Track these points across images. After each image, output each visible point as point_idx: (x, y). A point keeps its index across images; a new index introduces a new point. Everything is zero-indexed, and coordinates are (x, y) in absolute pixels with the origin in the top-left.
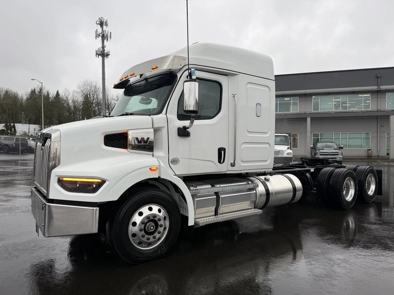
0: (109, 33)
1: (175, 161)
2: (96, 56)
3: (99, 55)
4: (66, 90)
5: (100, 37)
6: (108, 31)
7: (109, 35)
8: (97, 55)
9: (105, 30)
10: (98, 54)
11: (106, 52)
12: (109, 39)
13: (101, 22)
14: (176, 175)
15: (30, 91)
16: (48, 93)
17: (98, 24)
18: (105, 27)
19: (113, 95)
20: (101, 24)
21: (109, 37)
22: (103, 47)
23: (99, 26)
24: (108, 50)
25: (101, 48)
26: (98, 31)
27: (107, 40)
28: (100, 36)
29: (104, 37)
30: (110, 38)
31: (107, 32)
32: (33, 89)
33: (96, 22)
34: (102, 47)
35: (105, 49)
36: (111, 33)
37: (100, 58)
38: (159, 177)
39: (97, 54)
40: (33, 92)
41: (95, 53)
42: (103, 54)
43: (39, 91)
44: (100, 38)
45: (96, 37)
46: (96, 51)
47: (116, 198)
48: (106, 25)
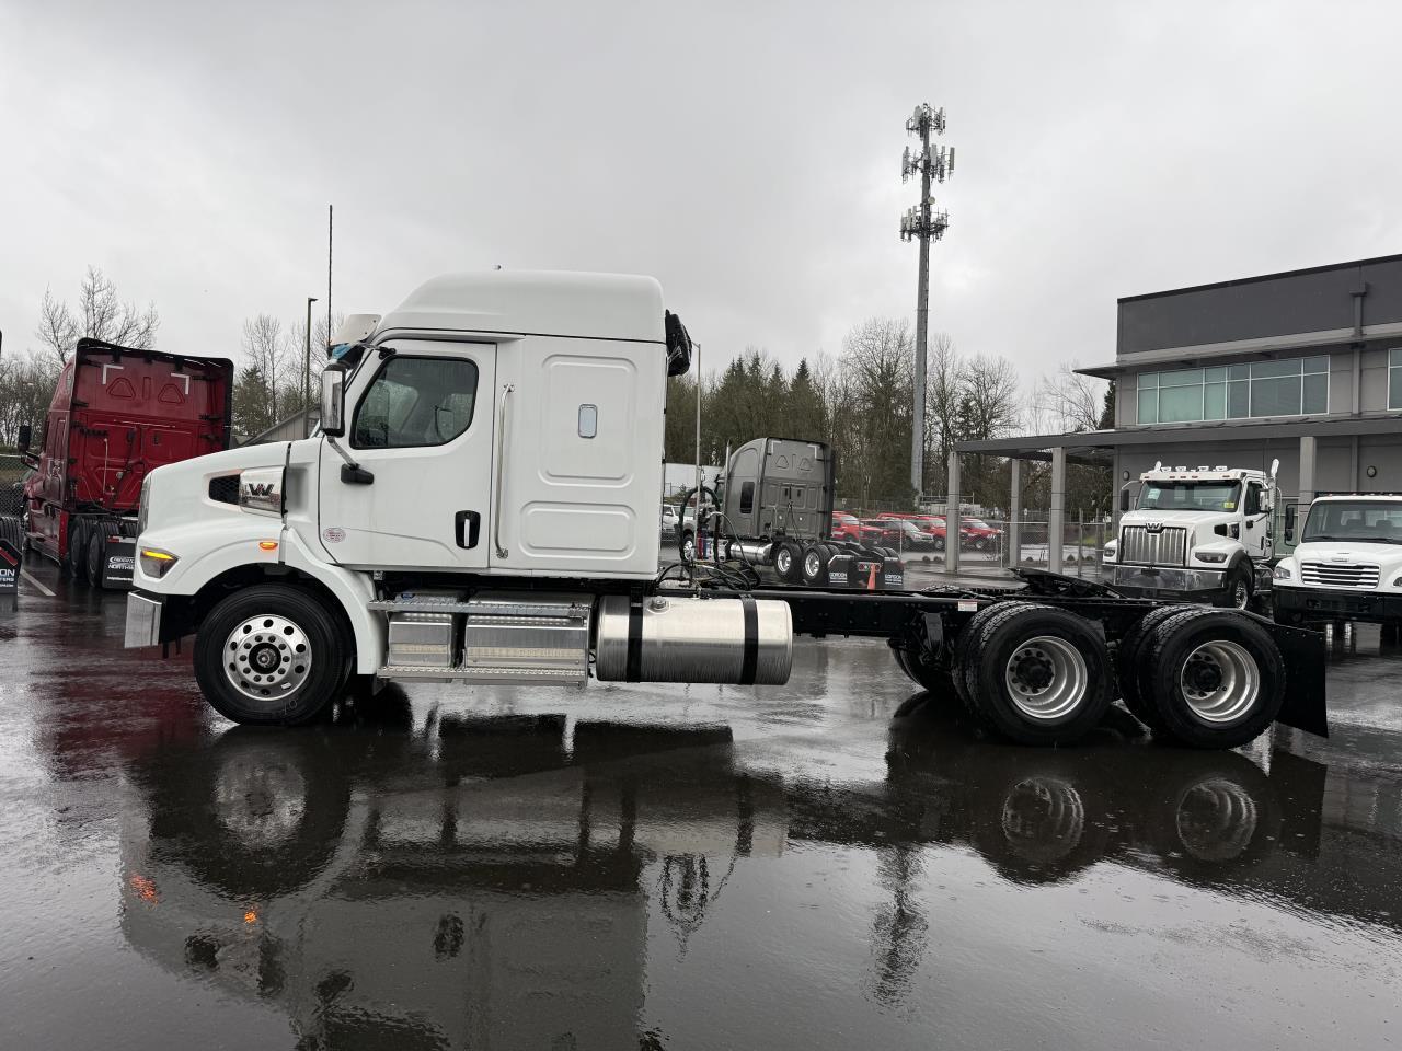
0: (948, 152)
1: (335, 535)
2: (903, 237)
3: (911, 232)
4: (821, 356)
5: (918, 171)
6: (943, 148)
7: (947, 158)
8: (906, 236)
9: (935, 146)
10: (907, 231)
11: (933, 218)
12: (946, 172)
13: (921, 122)
14: (337, 565)
15: (728, 366)
16: (777, 369)
17: (912, 129)
18: (933, 136)
19: (961, 364)
20: (923, 125)
21: (947, 167)
22: (926, 204)
23: (916, 135)
24: (942, 211)
25: (919, 208)
26: (911, 152)
27: (942, 176)
28: (916, 167)
29: (930, 168)
30: (951, 167)
31: (939, 151)
32: (736, 362)
33: (908, 123)
34: (922, 205)
35: (933, 208)
36: (952, 150)
37: (916, 239)
38: (282, 563)
39: (903, 231)
40: (736, 371)
41: (899, 228)
42: (924, 228)
43: (751, 364)
44: (919, 175)
45: (906, 172)
46: (902, 221)
47: (192, 591)
48: (940, 127)
